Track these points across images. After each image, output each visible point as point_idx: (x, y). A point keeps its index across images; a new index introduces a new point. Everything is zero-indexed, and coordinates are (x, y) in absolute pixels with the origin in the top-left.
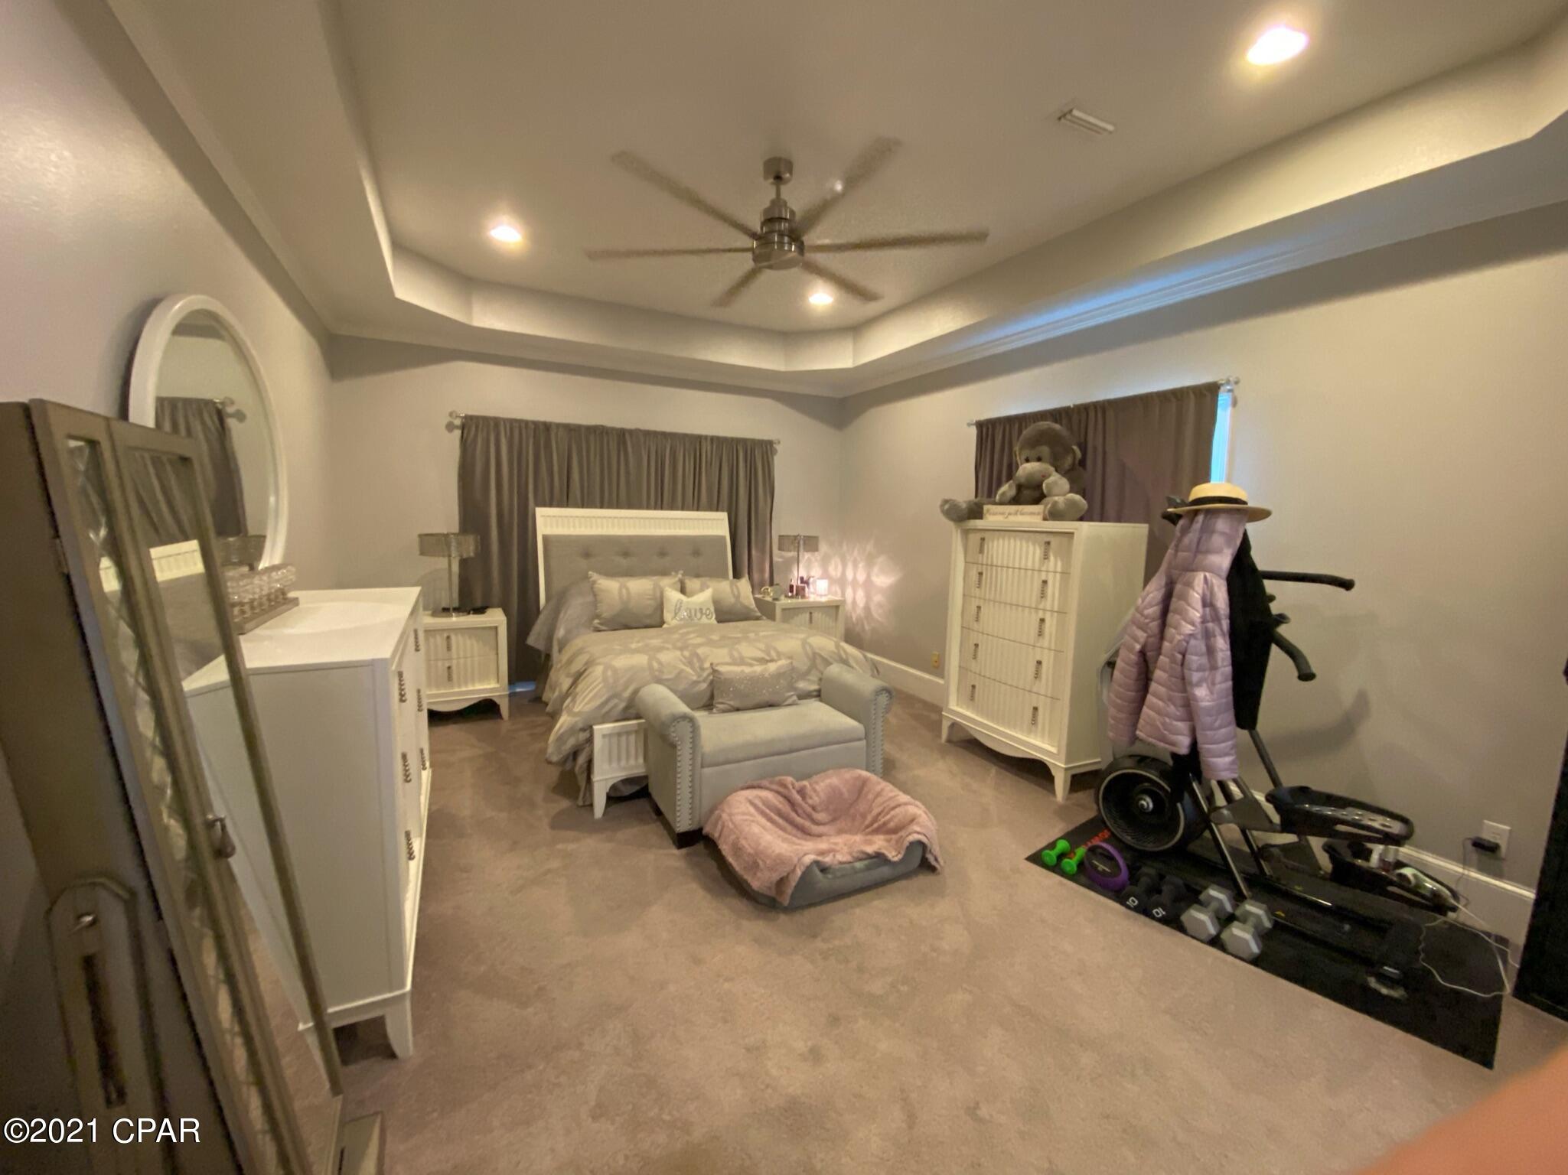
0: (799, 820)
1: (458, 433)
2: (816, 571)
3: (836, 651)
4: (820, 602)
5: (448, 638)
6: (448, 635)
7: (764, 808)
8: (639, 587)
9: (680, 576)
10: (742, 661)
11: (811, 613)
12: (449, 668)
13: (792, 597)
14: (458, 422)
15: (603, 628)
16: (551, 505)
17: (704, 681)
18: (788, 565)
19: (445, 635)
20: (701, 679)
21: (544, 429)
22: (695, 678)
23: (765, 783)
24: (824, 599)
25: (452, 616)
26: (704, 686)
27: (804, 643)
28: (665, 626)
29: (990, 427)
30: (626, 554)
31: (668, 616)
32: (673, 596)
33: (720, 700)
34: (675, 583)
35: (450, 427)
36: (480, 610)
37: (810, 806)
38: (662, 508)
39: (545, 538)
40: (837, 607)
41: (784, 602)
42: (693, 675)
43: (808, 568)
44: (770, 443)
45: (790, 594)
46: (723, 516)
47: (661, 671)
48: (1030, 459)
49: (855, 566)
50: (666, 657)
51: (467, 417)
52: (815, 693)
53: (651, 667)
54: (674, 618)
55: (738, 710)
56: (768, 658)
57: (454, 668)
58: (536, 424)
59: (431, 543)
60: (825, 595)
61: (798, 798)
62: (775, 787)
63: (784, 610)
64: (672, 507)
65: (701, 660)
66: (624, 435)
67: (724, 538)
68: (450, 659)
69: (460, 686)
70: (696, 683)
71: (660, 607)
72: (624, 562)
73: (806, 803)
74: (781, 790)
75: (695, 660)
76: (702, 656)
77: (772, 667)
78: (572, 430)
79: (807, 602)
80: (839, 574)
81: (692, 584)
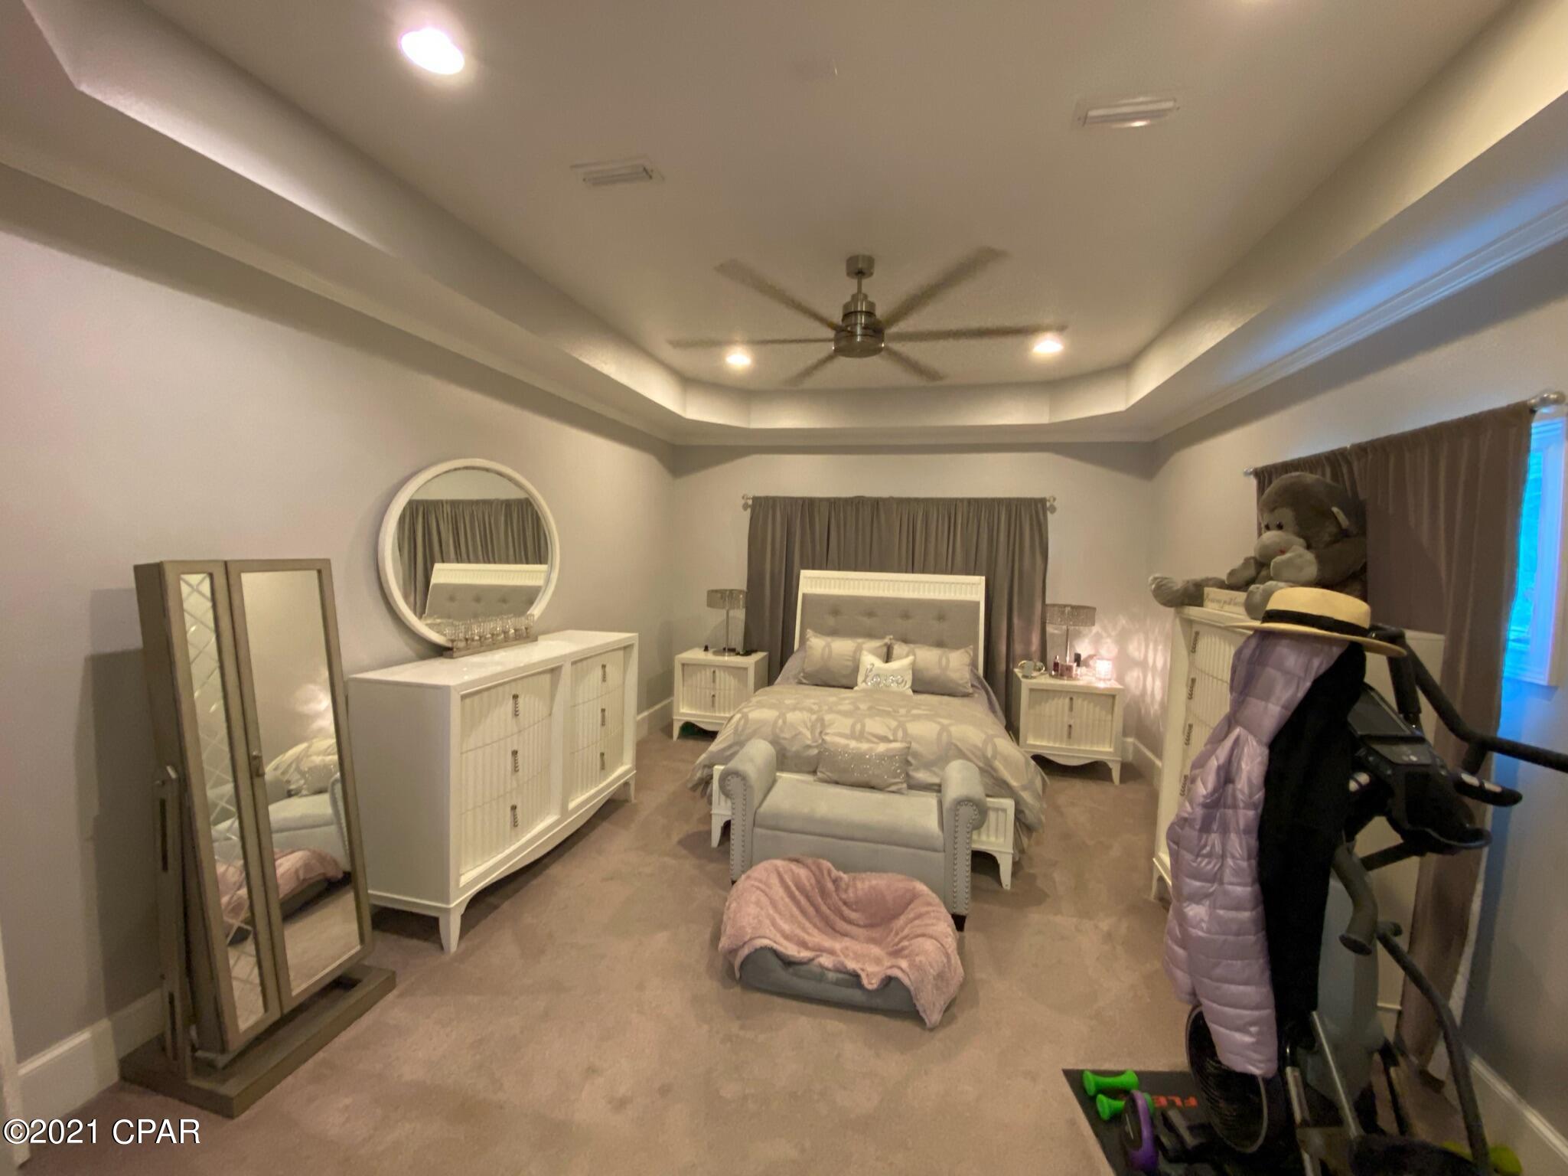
0: (824, 908)
1: (749, 510)
2: (1109, 648)
4: (1097, 688)
5: (714, 672)
6: (715, 669)
7: (794, 888)
8: (842, 647)
9: (887, 640)
10: (860, 737)
11: (1071, 699)
12: (714, 696)
13: (1055, 677)
14: (750, 502)
16: (813, 568)
17: (817, 747)
18: (1068, 638)
19: (712, 670)
20: (814, 744)
21: (808, 506)
22: (809, 742)
23: (809, 861)
24: (1101, 685)
25: (724, 655)
26: (815, 751)
28: (856, 688)
29: (1266, 475)
31: (860, 679)
32: (870, 660)
33: (824, 770)
34: (881, 647)
35: (745, 507)
36: (748, 653)
37: (841, 899)
39: (804, 595)
40: (1114, 697)
41: (1044, 680)
42: (808, 739)
43: (1097, 640)
44: (1043, 501)
45: (1053, 673)
46: (980, 581)
47: (782, 731)
48: (1271, 526)
50: (793, 717)
51: (755, 499)
52: (936, 788)
53: (776, 722)
54: (864, 681)
55: (837, 783)
57: (717, 698)
58: (803, 500)
59: (719, 598)
60: (1104, 680)
61: (830, 886)
62: (814, 868)
63: (1032, 690)
65: (823, 726)
66: (878, 503)
67: (978, 604)
68: (714, 689)
69: (720, 712)
70: (809, 747)
71: (856, 670)
73: (838, 895)
74: (817, 873)
75: (819, 725)
76: (826, 723)
77: (882, 748)
78: (833, 503)
79: (1077, 686)
80: (1142, 656)
81: (899, 649)
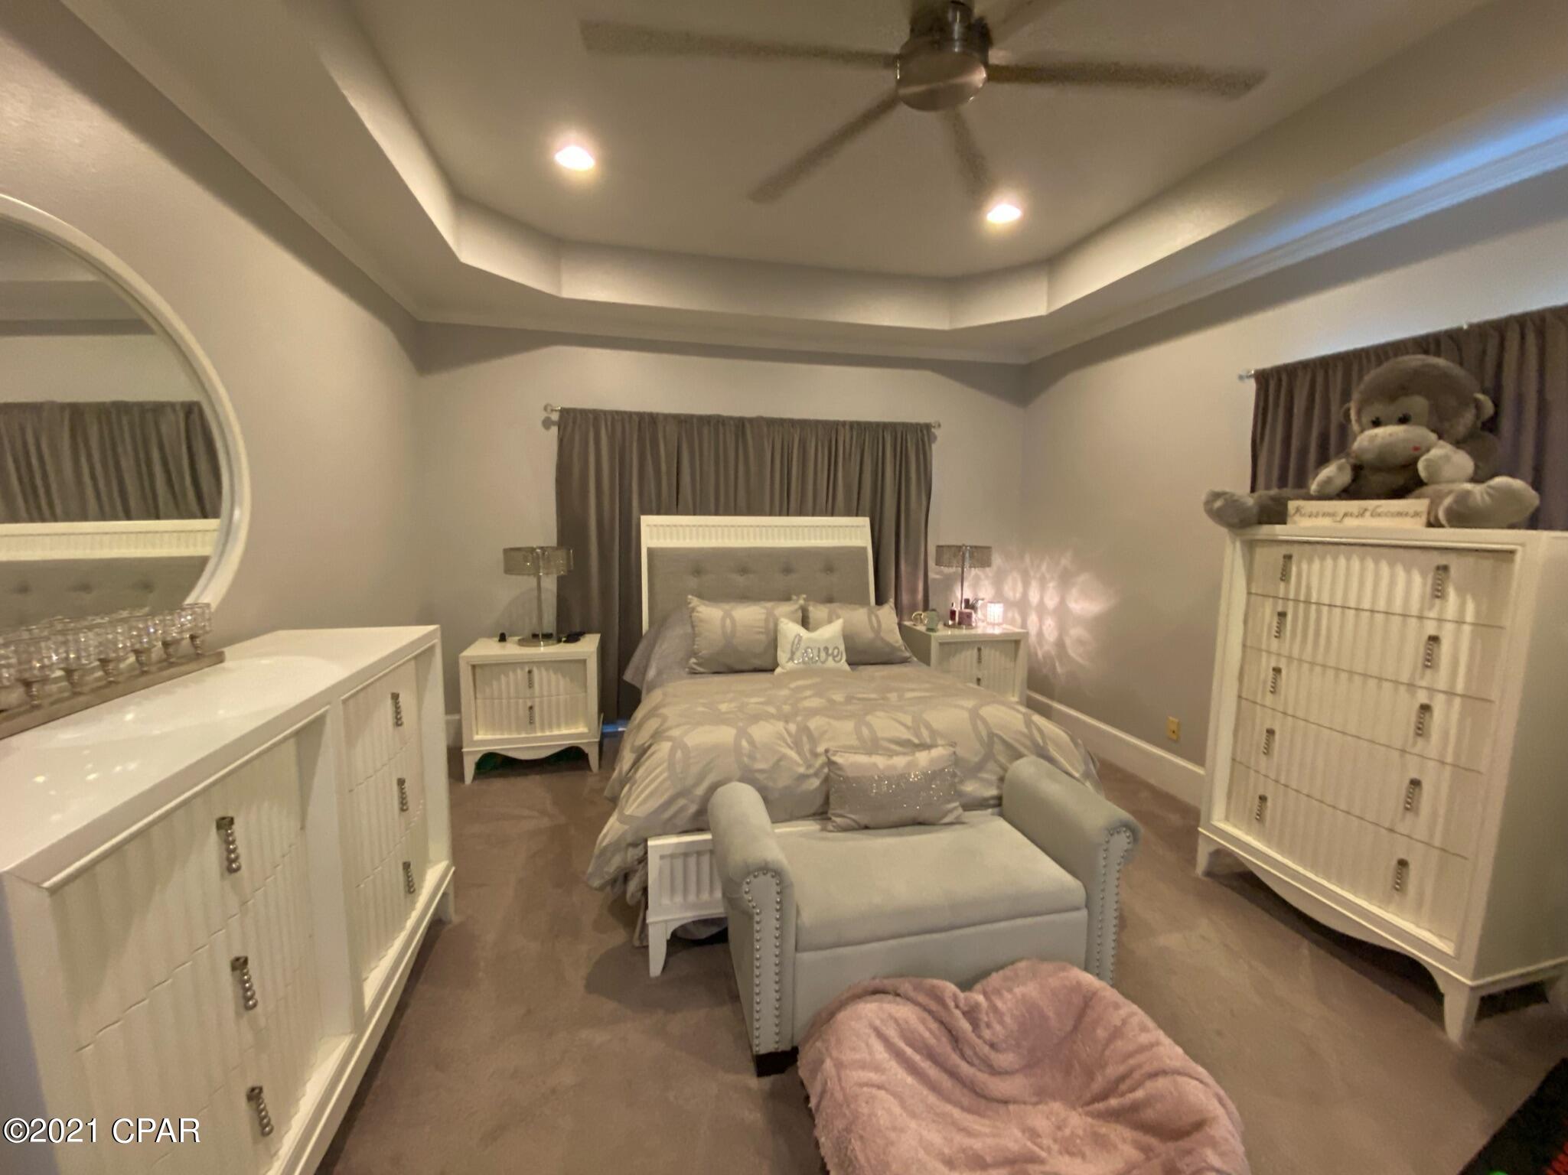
0: (965, 1068)
1: (554, 430)
2: (986, 591)
3: (1025, 730)
4: (993, 635)
5: (530, 672)
6: (529, 668)
7: (902, 1045)
8: (748, 615)
9: (801, 602)
10: (873, 746)
11: (979, 650)
12: (531, 708)
13: (953, 626)
14: (555, 417)
15: (701, 669)
16: (658, 513)
17: (816, 775)
18: (948, 584)
19: (527, 669)
20: (811, 771)
21: (648, 423)
22: (802, 770)
23: (906, 987)
24: (997, 631)
25: (540, 646)
26: (815, 783)
27: (974, 714)
28: (778, 670)
29: (1284, 378)
30: (744, 571)
31: (782, 656)
32: (790, 629)
33: (839, 811)
34: (796, 610)
35: (547, 423)
36: (573, 638)
37: (985, 1042)
38: (788, 514)
39: (650, 551)
40: (1016, 643)
41: (943, 633)
42: (798, 765)
43: (975, 586)
44: (928, 427)
45: (950, 623)
46: (865, 522)
47: (752, 757)
48: (1382, 419)
49: (1043, 588)
50: (763, 732)
51: (564, 412)
52: (992, 802)
53: (737, 747)
54: (791, 659)
55: (867, 828)
56: (916, 741)
57: (537, 710)
58: (641, 416)
59: (517, 560)
60: (999, 624)
61: (965, 1025)
62: (922, 998)
63: (942, 644)
64: (801, 513)
65: (813, 740)
66: (743, 426)
67: (864, 549)
68: (532, 697)
69: (542, 729)
70: (803, 777)
71: (773, 644)
72: (740, 580)
73: (980, 1037)
74: (933, 1006)
75: (805, 739)
76: (816, 734)
77: (923, 758)
78: (684, 422)
79: (975, 635)
80: (1018, 595)
81: (817, 612)
